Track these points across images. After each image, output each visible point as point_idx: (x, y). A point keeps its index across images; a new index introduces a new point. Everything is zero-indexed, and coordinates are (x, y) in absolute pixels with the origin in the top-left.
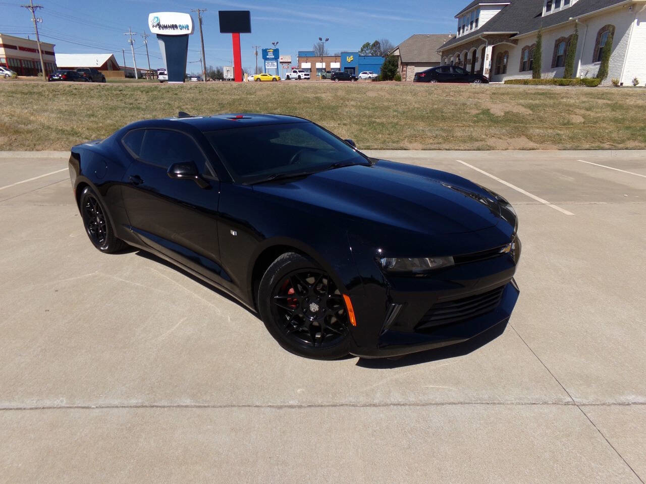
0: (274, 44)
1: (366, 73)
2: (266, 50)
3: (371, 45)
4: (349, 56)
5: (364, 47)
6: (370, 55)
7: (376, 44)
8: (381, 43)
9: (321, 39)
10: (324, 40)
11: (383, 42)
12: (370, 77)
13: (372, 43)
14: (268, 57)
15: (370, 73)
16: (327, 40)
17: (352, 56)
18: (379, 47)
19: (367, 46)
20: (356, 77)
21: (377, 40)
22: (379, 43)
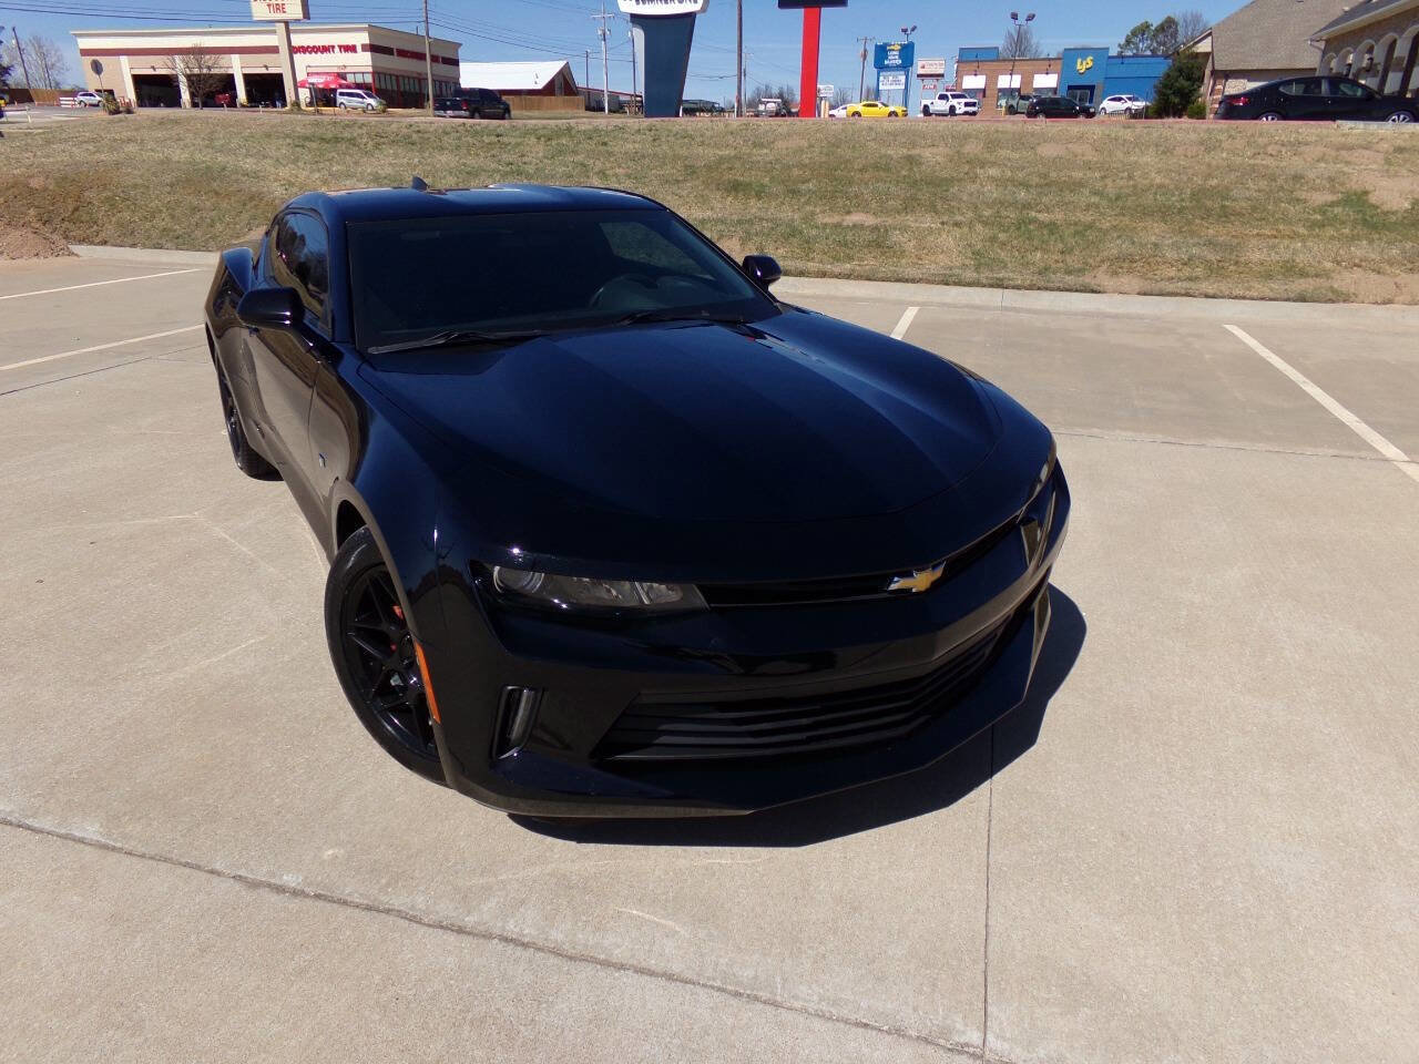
0: (905, 31)
1: (1120, 99)
2: (885, 45)
3: (1153, 28)
4: (1084, 58)
5: (1134, 33)
6: (1149, 53)
7: (1169, 26)
8: (1181, 22)
9: (1014, 17)
10: (1022, 20)
11: (1185, 21)
12: (1129, 109)
13: (1156, 22)
14: (886, 62)
15: (1130, 99)
16: (1031, 18)
17: (1091, 58)
18: (1175, 35)
19: (1142, 30)
20: (1092, 110)
21: (1172, 16)
22: (1176, 24)
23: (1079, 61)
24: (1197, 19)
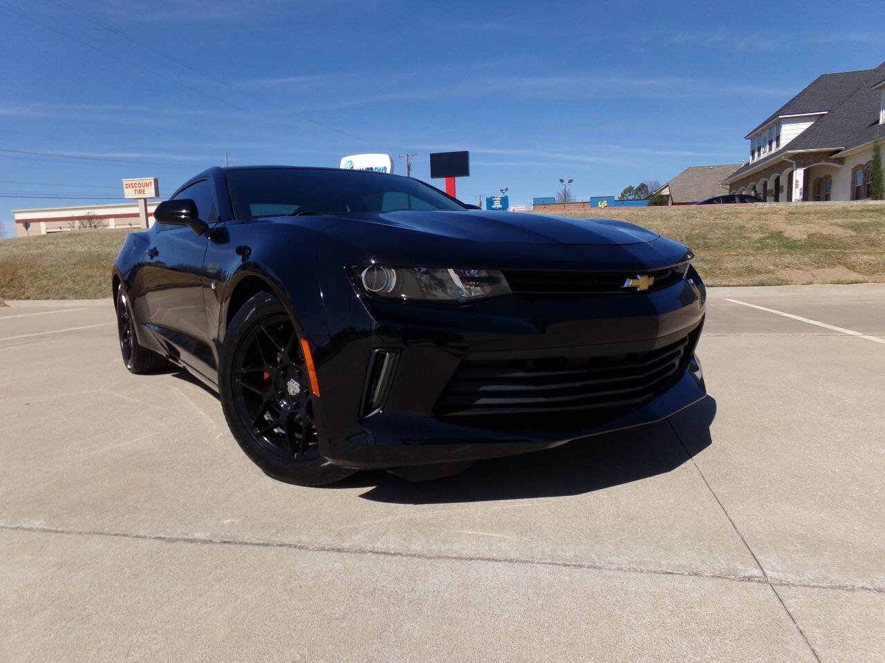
0: (502, 191)
2: (491, 198)
3: (635, 189)
4: (602, 202)
5: (625, 191)
7: (643, 187)
8: (649, 186)
9: (562, 181)
10: (566, 182)
11: (650, 184)
13: (636, 186)
14: (493, 207)
16: (571, 181)
17: (605, 202)
18: (647, 192)
19: (629, 190)
21: (644, 183)
22: (646, 187)
23: (600, 203)
24: (657, 184)
